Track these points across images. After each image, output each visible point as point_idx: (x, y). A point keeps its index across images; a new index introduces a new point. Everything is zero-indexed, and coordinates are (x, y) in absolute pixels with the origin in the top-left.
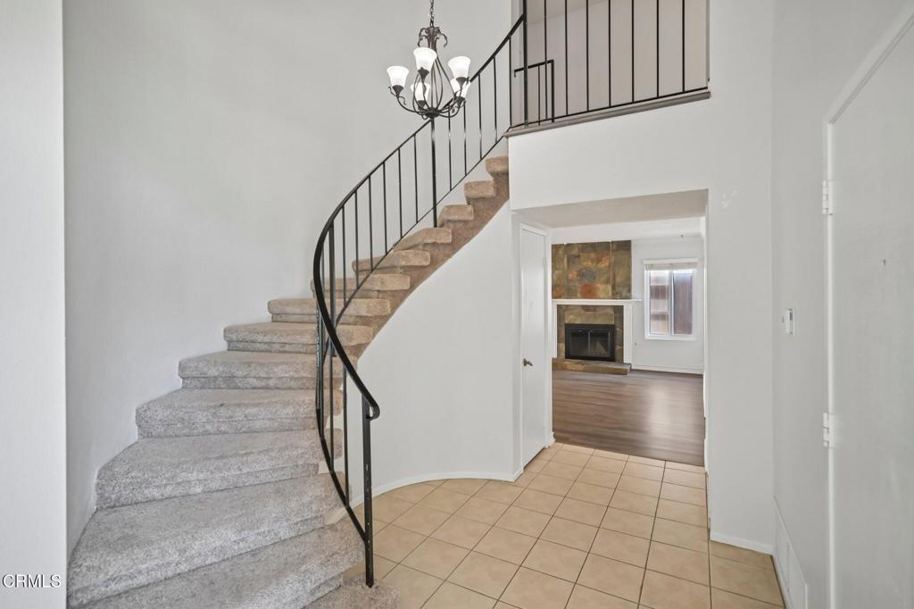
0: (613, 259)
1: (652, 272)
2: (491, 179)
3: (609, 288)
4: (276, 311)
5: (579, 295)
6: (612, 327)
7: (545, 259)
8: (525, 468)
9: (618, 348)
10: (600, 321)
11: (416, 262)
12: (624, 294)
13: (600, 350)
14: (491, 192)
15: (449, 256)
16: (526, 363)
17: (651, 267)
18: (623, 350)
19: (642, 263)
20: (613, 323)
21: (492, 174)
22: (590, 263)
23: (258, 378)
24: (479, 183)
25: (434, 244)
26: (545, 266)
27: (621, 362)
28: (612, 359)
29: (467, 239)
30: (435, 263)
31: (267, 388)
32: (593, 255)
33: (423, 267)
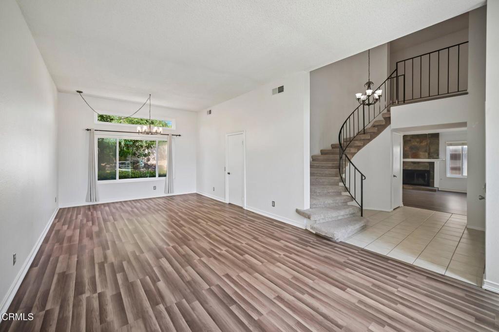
0: (429, 141)
1: (451, 147)
2: (383, 119)
3: (427, 154)
4: (314, 158)
5: (410, 157)
6: (428, 172)
7: (400, 143)
8: (394, 209)
9: (431, 180)
10: (421, 168)
11: (359, 144)
12: (435, 157)
13: (421, 181)
14: (384, 123)
15: (368, 143)
16: (394, 176)
17: (451, 145)
18: (434, 181)
19: (445, 143)
20: (428, 169)
21: (384, 118)
22: (416, 143)
23: (320, 174)
24: (380, 121)
25: (364, 139)
26: (400, 145)
27: (433, 186)
28: (428, 185)
29: (374, 138)
30: (364, 145)
31: (322, 176)
32: (418, 140)
33: (360, 146)
